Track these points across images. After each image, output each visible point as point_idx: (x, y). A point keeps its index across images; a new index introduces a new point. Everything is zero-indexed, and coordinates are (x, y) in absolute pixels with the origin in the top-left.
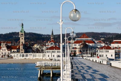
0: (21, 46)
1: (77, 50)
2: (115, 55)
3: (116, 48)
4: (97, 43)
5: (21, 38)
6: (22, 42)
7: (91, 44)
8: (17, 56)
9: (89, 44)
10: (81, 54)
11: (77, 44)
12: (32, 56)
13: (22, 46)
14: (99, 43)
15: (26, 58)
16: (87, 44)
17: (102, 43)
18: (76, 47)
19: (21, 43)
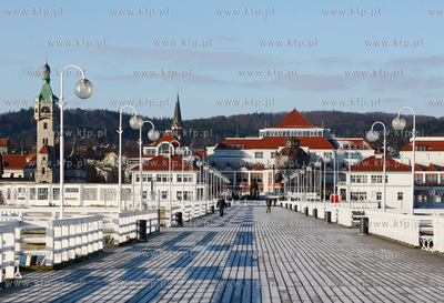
0: (40, 157)
1: (266, 176)
2: (416, 193)
3: (419, 167)
4: (346, 147)
5: (40, 125)
6: (46, 141)
7: (320, 153)
8: (21, 195)
9: (312, 151)
10: (282, 190)
11: (267, 153)
12: (78, 195)
13: (46, 156)
14: (352, 148)
15: (53, 202)
16: (306, 149)
17: (366, 149)
18: (260, 160)
19: (40, 145)
